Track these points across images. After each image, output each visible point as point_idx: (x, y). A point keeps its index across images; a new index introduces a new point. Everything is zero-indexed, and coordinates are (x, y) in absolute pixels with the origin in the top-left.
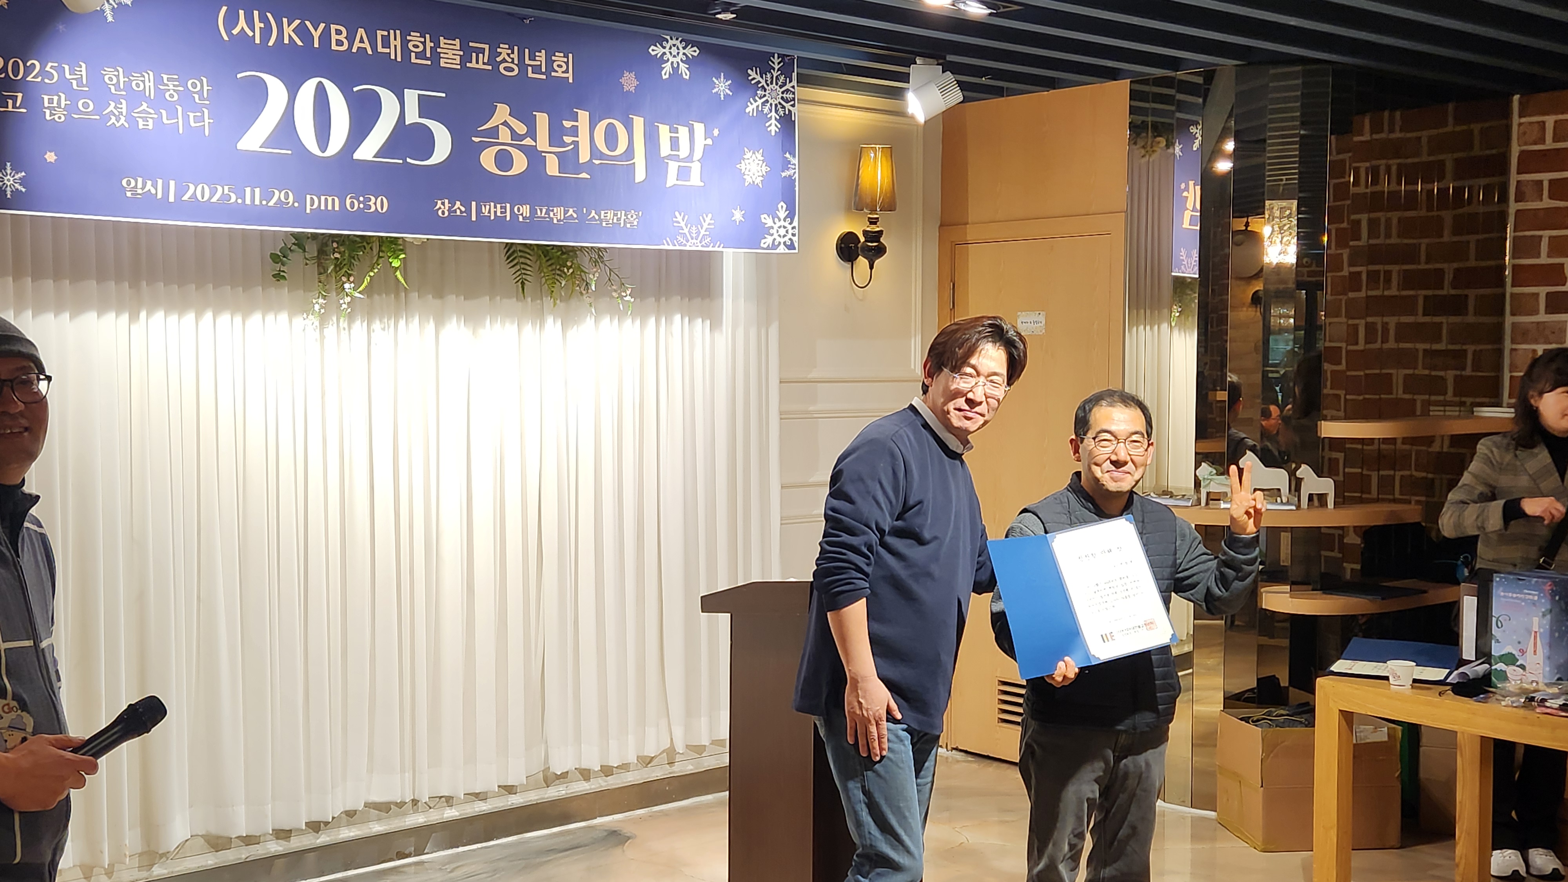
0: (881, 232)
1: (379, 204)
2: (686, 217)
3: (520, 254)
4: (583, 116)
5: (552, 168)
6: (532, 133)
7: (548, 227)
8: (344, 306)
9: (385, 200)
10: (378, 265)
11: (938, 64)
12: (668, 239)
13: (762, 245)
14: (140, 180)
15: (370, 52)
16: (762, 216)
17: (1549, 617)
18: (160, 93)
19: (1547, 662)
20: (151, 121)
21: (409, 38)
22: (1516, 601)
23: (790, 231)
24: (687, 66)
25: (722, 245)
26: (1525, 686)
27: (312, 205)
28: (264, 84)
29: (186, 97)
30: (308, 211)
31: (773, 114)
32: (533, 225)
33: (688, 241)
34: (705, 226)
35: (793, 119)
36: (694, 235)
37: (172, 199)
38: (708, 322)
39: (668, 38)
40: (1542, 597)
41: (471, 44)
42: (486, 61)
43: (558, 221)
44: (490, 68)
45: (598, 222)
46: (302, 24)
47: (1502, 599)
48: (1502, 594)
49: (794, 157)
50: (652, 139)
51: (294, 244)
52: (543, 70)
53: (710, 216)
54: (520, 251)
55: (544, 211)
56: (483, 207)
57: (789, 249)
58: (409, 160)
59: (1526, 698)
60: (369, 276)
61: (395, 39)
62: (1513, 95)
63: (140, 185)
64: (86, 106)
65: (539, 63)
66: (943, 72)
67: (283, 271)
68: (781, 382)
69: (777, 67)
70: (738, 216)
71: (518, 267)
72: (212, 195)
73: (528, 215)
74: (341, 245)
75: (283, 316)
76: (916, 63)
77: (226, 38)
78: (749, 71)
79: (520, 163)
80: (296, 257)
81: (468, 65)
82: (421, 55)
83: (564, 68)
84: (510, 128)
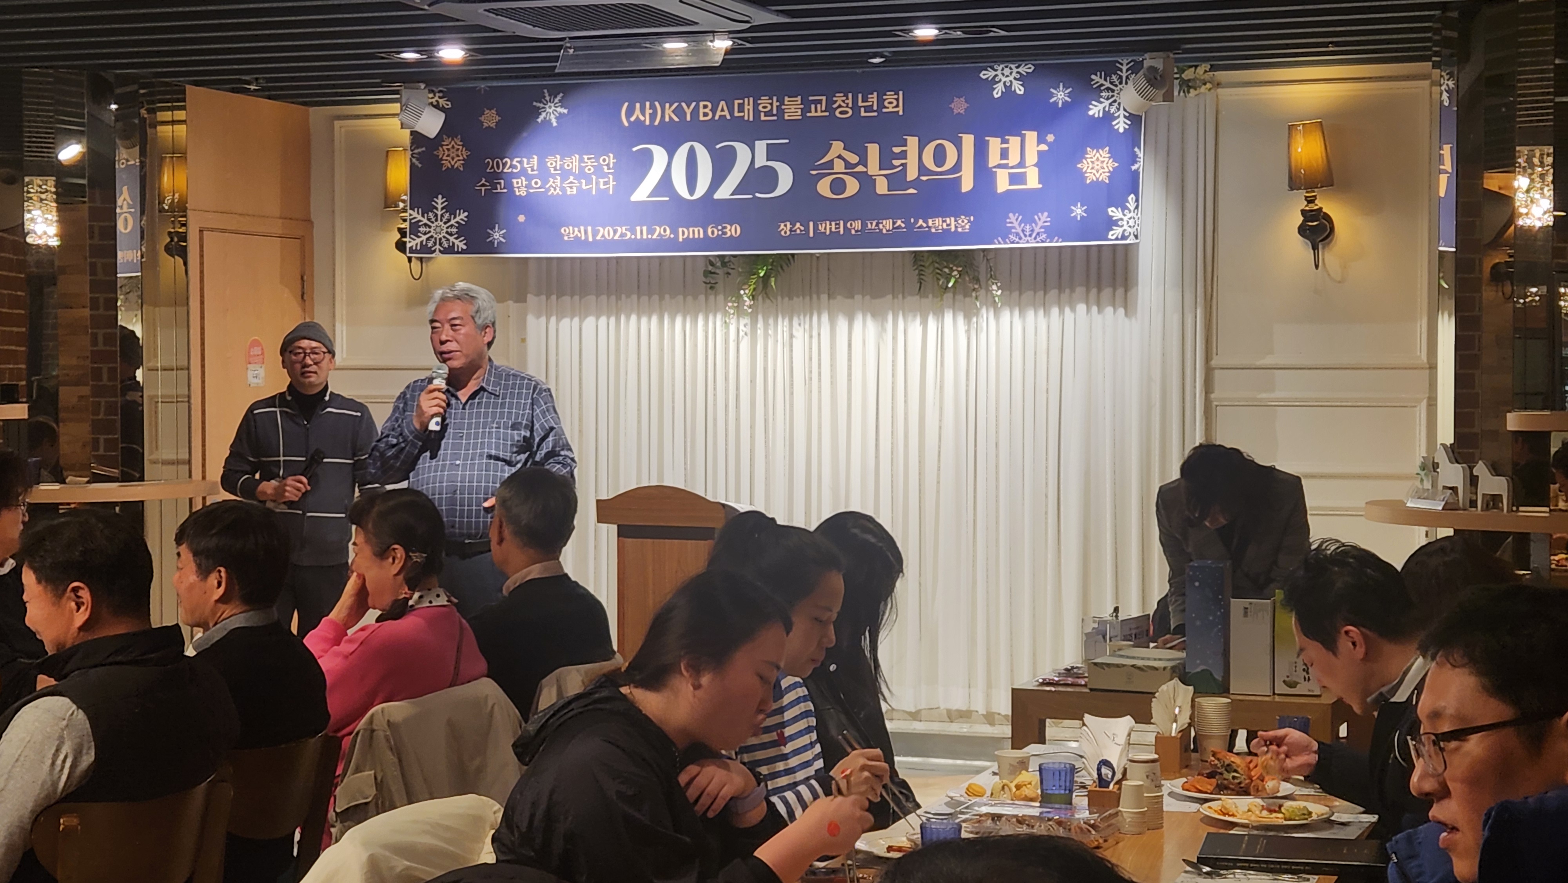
1: (733, 231)
2: (1020, 217)
4: (913, 142)
5: (882, 187)
6: (863, 162)
7: (876, 237)
9: (737, 227)
12: (999, 239)
13: (1110, 237)
14: (571, 228)
15: (728, 117)
16: (1111, 209)
18: (582, 169)
20: (575, 188)
21: (759, 102)
23: (1137, 222)
24: (1021, 83)
25: (1060, 240)
27: (682, 235)
28: (649, 153)
29: (598, 169)
30: (681, 240)
31: (1122, 112)
32: (866, 237)
33: (1020, 239)
34: (1040, 224)
36: (1028, 233)
41: (811, 98)
42: (823, 109)
43: (887, 231)
44: (827, 114)
45: (927, 229)
46: (680, 106)
49: (1141, 150)
50: (981, 152)
52: (875, 108)
53: (1046, 214)
55: (874, 223)
56: (820, 225)
57: (1136, 239)
58: (758, 195)
63: (571, 231)
64: (536, 183)
65: (870, 103)
69: (1125, 68)
70: (1079, 212)
72: (615, 235)
73: (859, 229)
77: (625, 124)
78: (1093, 76)
79: (852, 186)
80: (721, 272)
81: (809, 114)
82: (769, 113)
83: (895, 103)
84: (844, 159)
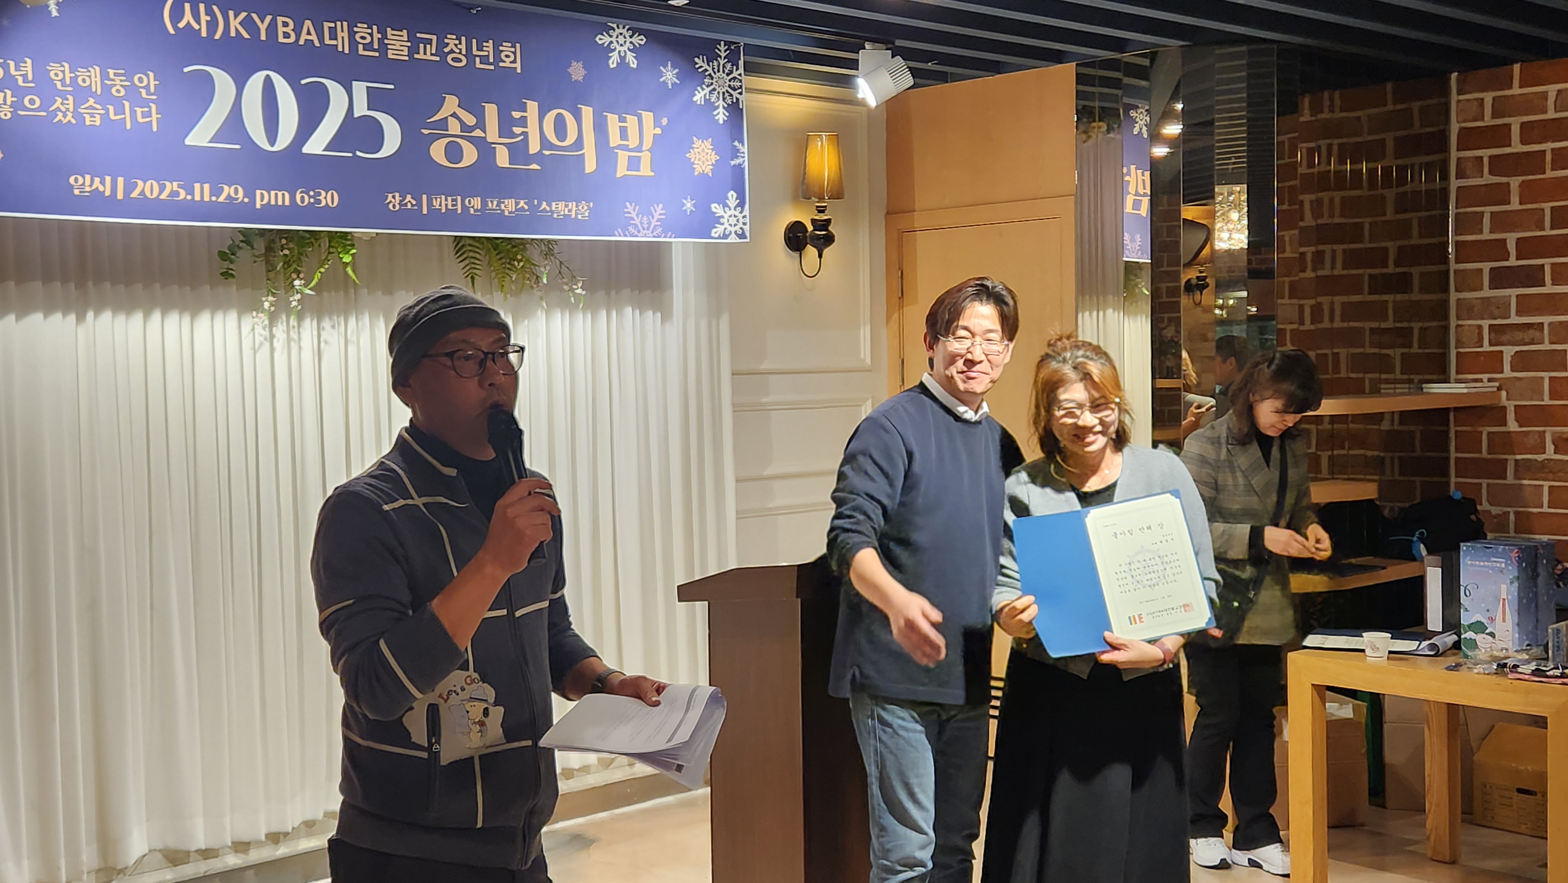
0: (828, 221)
1: (329, 199)
2: (637, 207)
3: (469, 248)
4: (532, 107)
5: (502, 158)
6: (481, 124)
7: (499, 220)
8: (294, 303)
9: (335, 194)
10: (329, 260)
11: (887, 49)
12: (620, 230)
13: (713, 235)
14: (88, 177)
15: (317, 44)
16: (713, 206)
17: (1516, 584)
18: (106, 89)
19: (1516, 628)
20: (98, 117)
21: (356, 29)
22: (1483, 569)
23: (741, 221)
24: (634, 55)
25: (674, 235)
26: (1496, 653)
27: (262, 201)
28: (209, 77)
29: (132, 92)
30: (258, 206)
31: (721, 102)
32: (485, 219)
33: (639, 232)
34: (657, 216)
35: (741, 107)
36: (646, 226)
37: (120, 196)
38: (659, 315)
39: (615, 26)
40: (1509, 565)
41: (418, 35)
42: (434, 52)
43: (509, 213)
44: (438, 59)
45: (550, 214)
46: (249, 17)
47: (1469, 567)
48: (1469, 562)
49: (743, 145)
50: (600, 127)
51: (242, 241)
52: (491, 60)
53: (661, 205)
54: (470, 245)
55: (495, 203)
56: (434, 200)
57: (740, 239)
58: (359, 153)
59: (1498, 665)
60: (320, 272)
61: (342, 31)
62: (1451, 73)
63: (88, 182)
64: (32, 102)
65: (486, 53)
66: (893, 57)
67: (231, 269)
68: (733, 374)
69: (723, 55)
70: (689, 205)
71: (467, 262)
72: (161, 193)
73: (479, 208)
74: (291, 241)
75: (232, 316)
76: (865, 49)
77: (172, 31)
78: (696, 60)
79: (470, 155)
80: (244, 254)
81: (416, 56)
82: (368, 47)
83: (512, 58)
84: (458, 118)
